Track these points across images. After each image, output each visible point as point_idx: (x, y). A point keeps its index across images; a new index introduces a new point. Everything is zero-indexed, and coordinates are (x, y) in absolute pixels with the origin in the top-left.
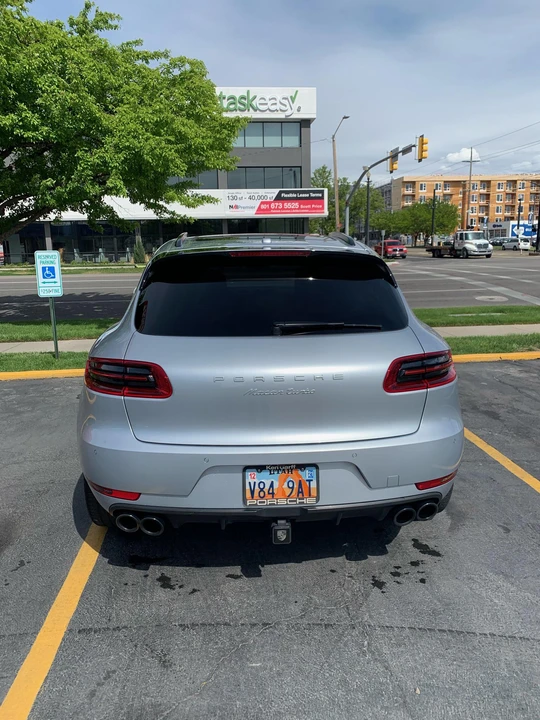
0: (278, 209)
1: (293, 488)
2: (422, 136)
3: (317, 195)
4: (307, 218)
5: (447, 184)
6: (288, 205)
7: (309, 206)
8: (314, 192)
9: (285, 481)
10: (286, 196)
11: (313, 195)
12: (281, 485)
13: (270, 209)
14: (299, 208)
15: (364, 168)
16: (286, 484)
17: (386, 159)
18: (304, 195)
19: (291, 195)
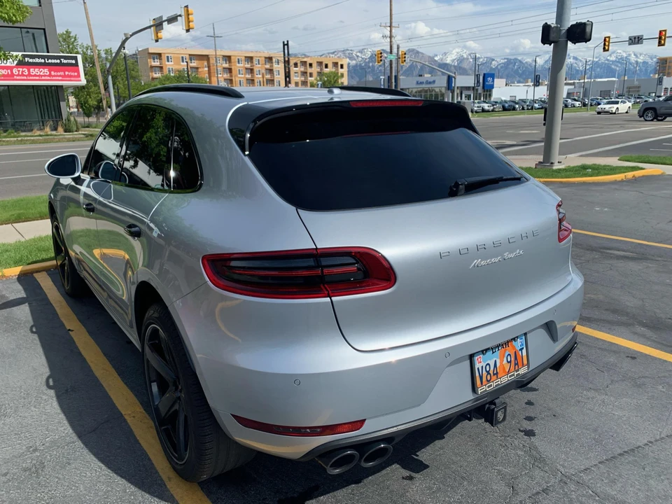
0: (23, 75)
1: (510, 362)
2: (187, 7)
3: (70, 61)
4: (62, 86)
5: (192, 57)
6: (34, 71)
7: (62, 73)
8: (66, 58)
9: (504, 356)
10: (31, 60)
11: (64, 61)
12: (502, 361)
13: (13, 75)
14: (50, 75)
15: (125, 34)
16: (505, 359)
17: (150, 27)
18: (53, 61)
19: (37, 60)
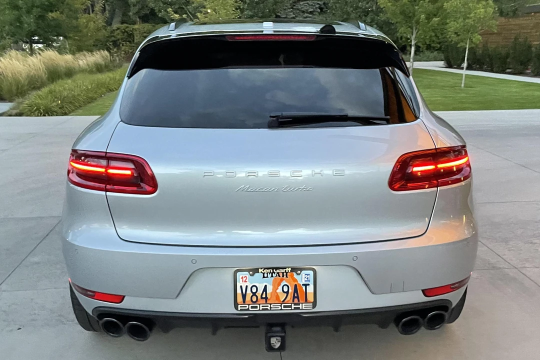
1: (287, 293)
9: (279, 285)
12: (275, 289)
16: (280, 288)
